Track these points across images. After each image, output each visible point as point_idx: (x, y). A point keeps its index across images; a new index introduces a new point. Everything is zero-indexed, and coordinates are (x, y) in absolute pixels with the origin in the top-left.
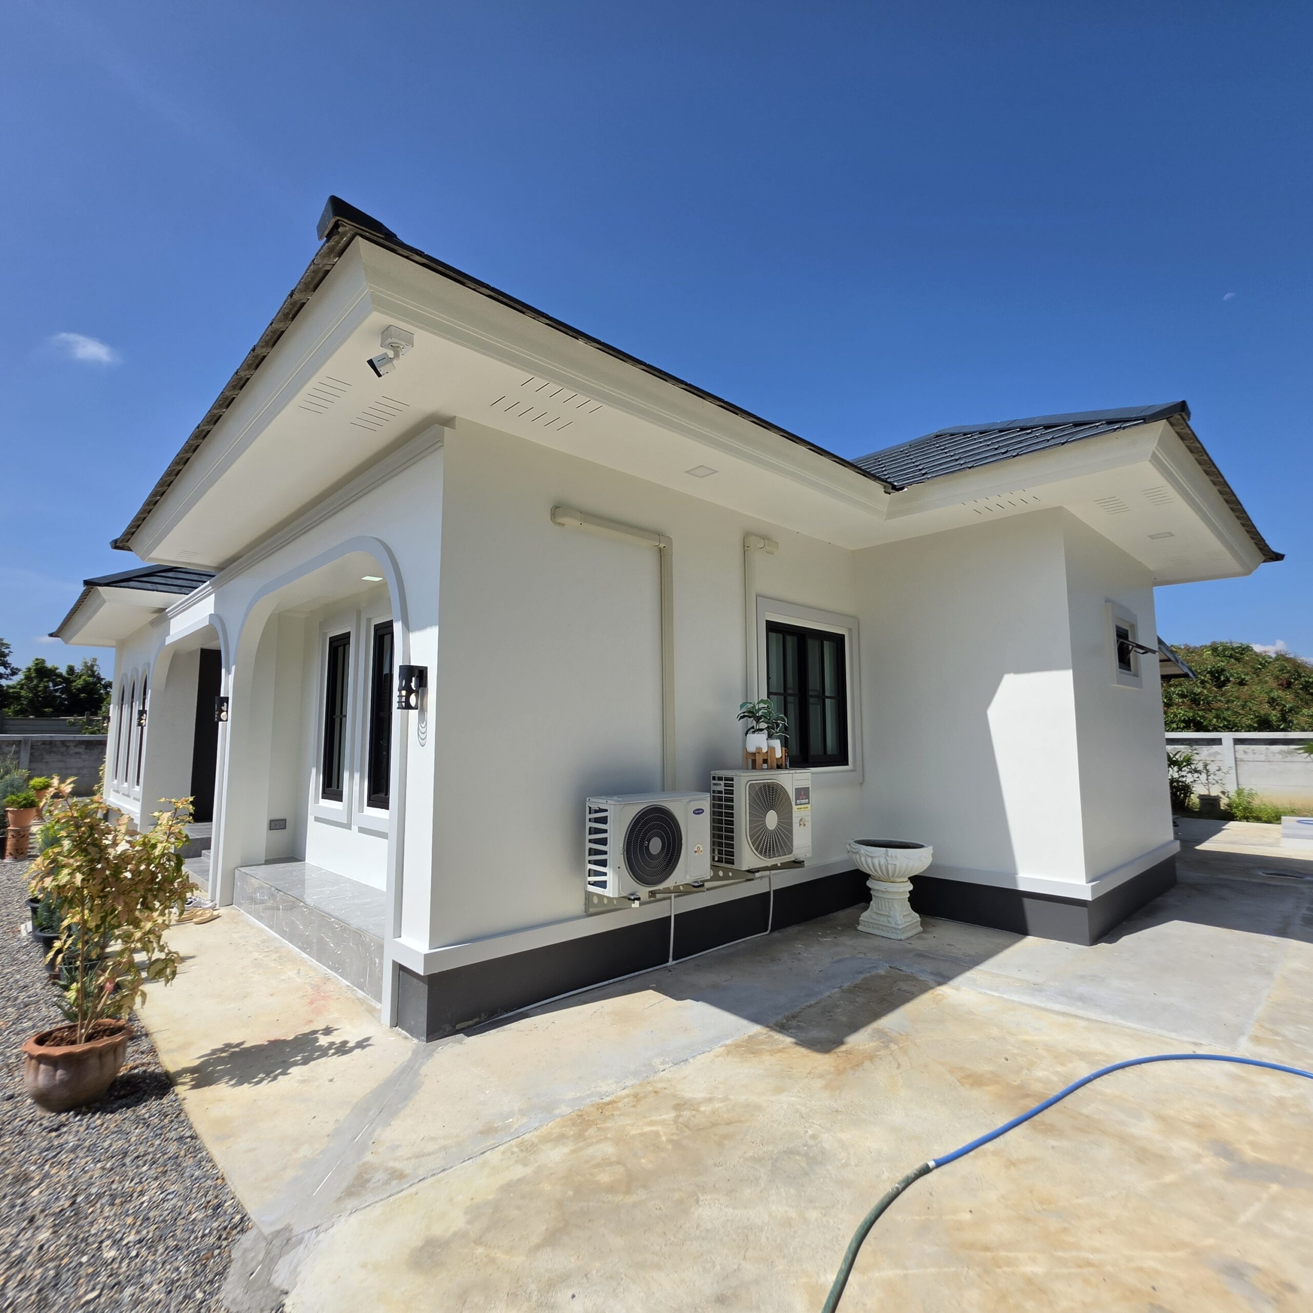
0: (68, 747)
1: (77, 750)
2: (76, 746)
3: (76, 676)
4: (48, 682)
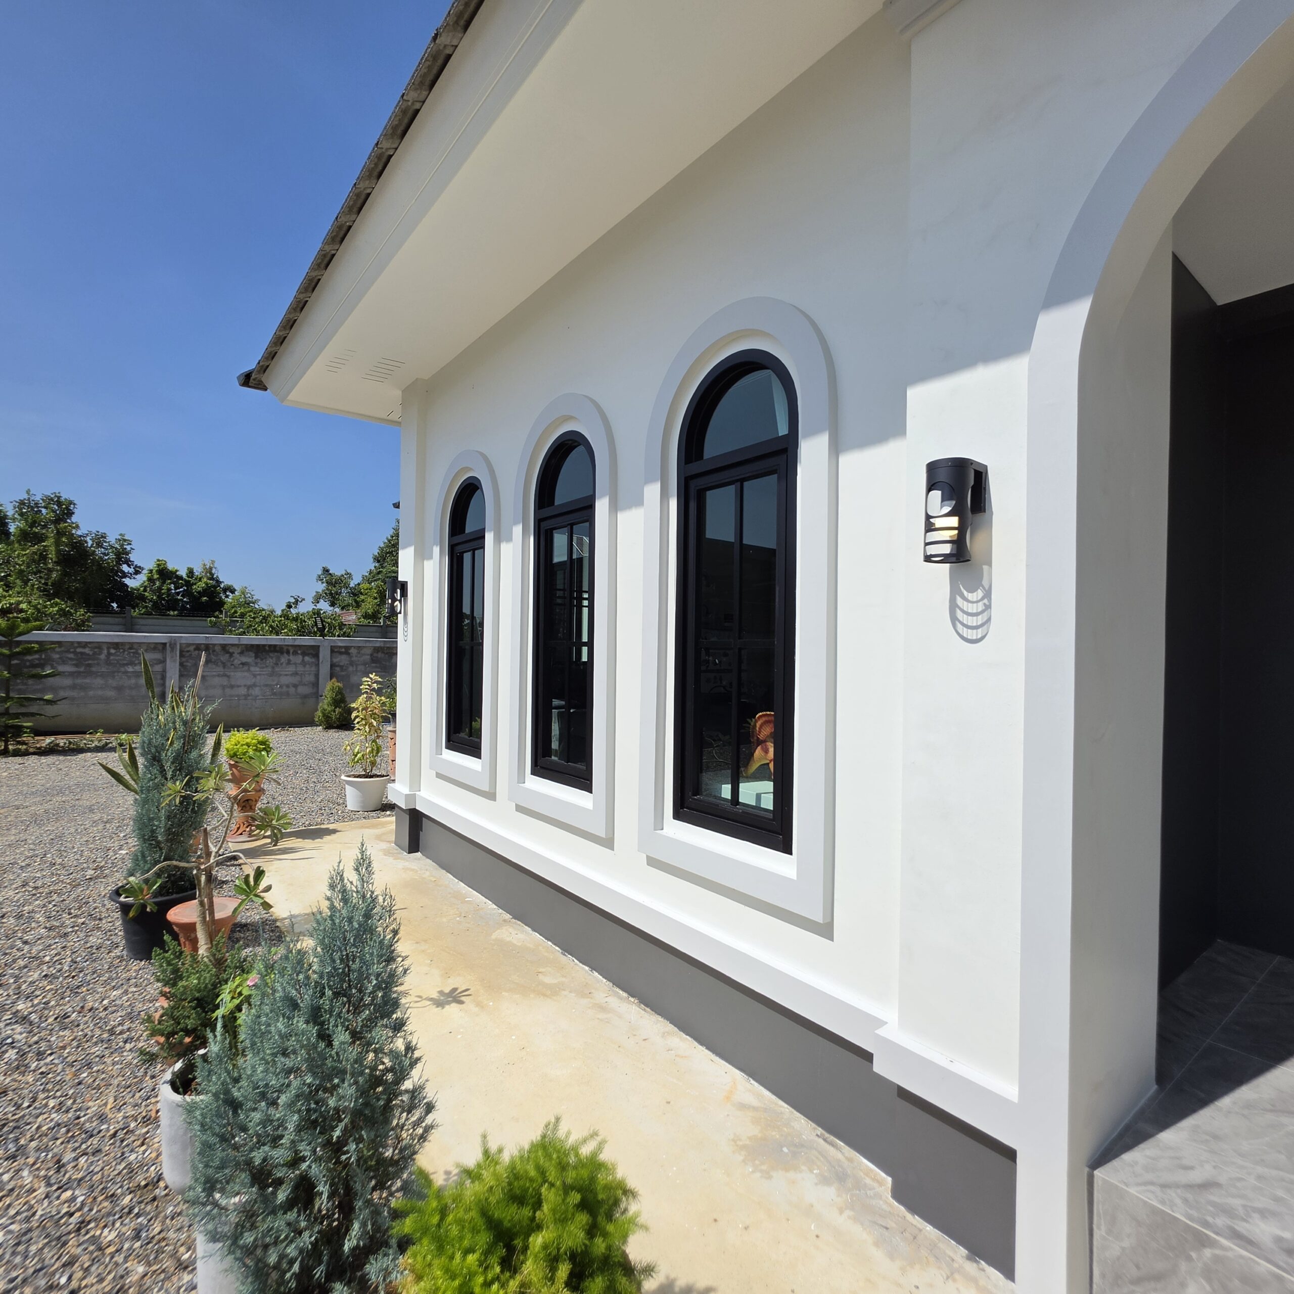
0: (231, 654)
1: (244, 659)
2: (242, 653)
3: (196, 579)
4: (171, 583)
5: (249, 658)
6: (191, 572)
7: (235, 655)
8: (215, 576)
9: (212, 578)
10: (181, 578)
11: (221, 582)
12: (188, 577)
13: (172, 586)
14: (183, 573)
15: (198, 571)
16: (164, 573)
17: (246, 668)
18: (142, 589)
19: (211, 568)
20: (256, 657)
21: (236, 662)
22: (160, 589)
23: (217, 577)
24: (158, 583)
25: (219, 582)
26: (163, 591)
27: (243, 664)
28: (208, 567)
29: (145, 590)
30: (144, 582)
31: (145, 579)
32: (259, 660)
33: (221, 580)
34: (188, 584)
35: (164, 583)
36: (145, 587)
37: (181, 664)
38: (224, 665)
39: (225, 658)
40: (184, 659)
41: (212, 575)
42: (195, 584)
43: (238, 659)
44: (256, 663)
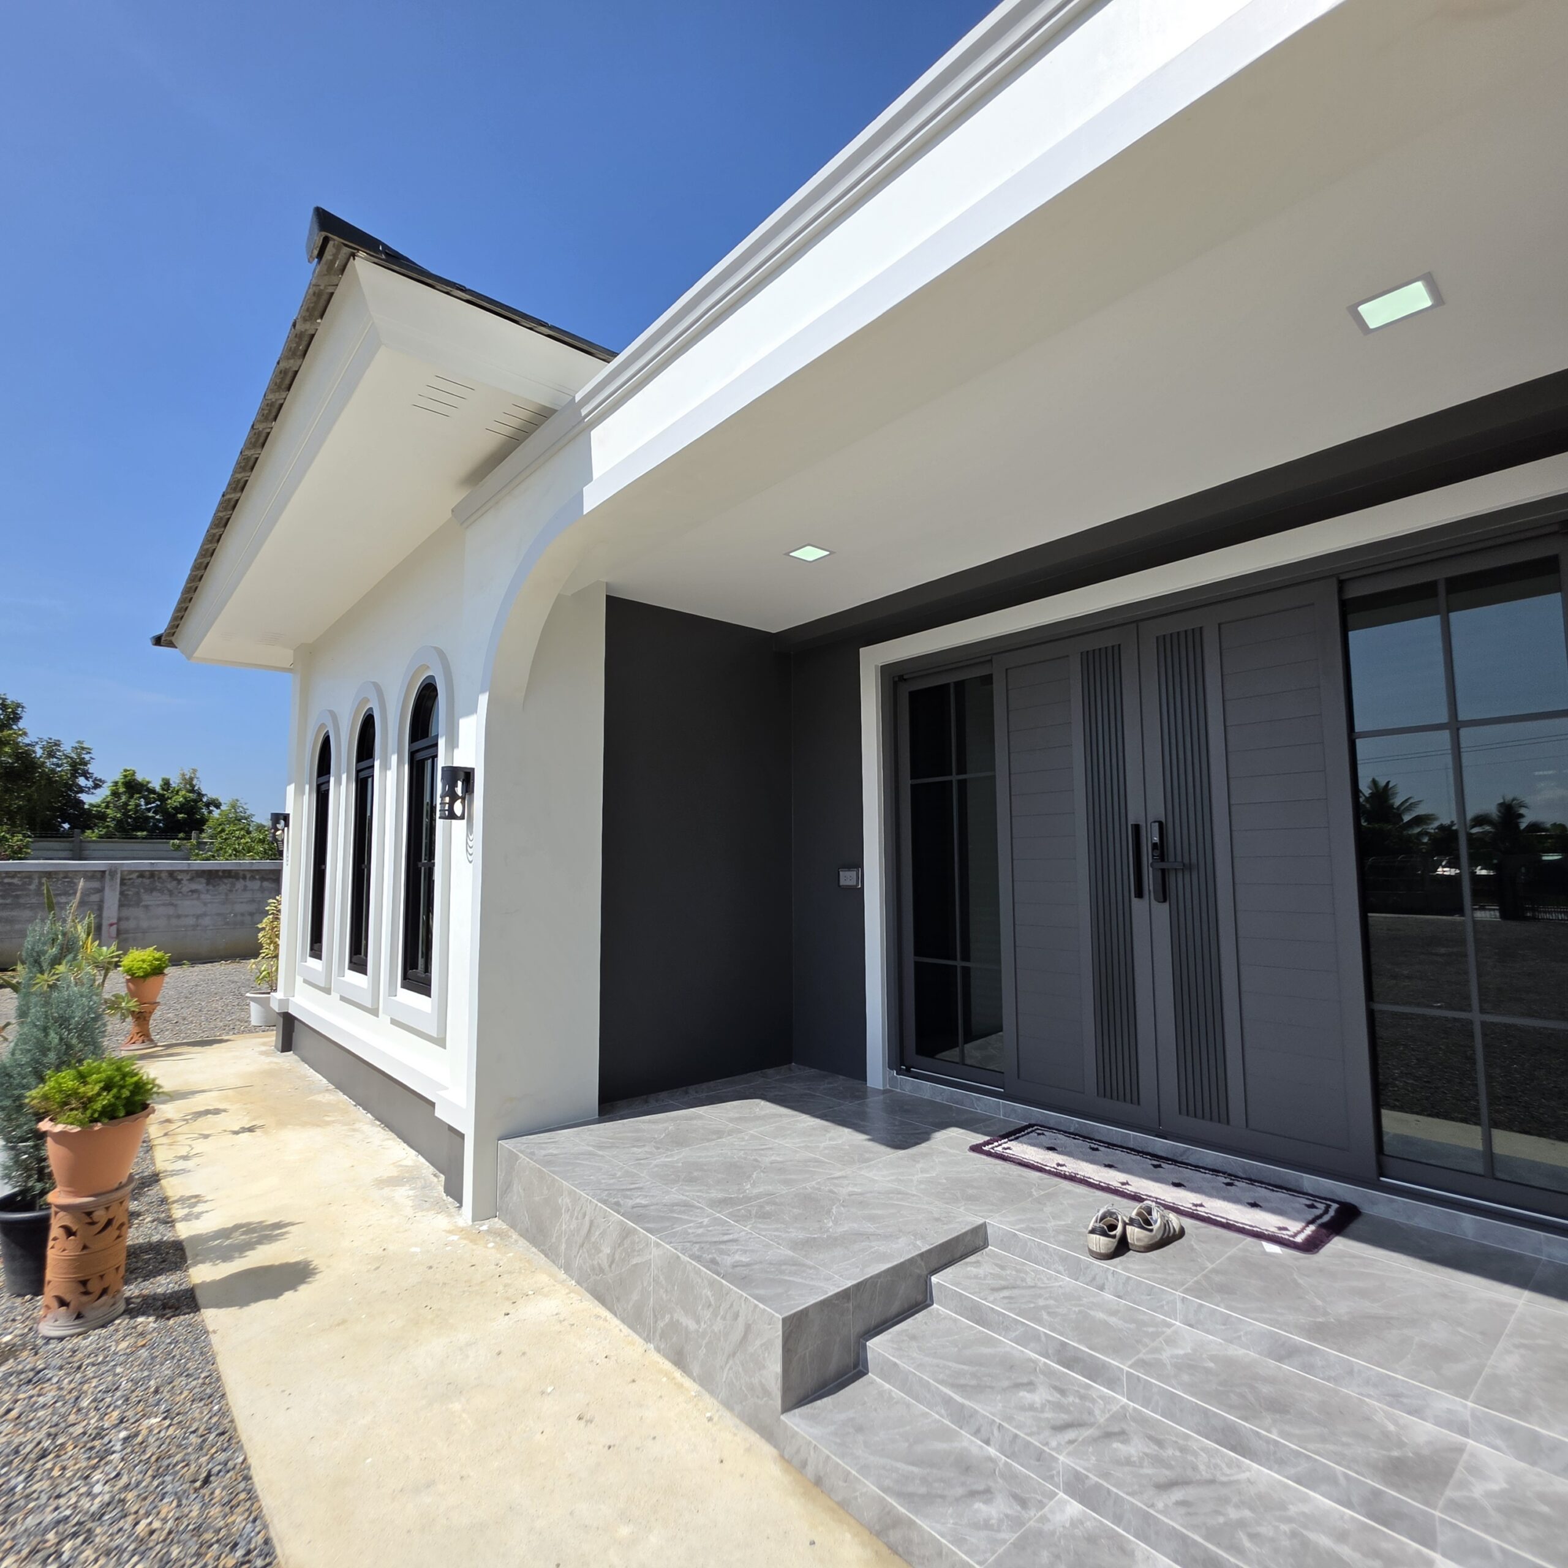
2: (192, 879)
3: (172, 792)
4: (139, 799)
5: (200, 885)
6: (166, 784)
7: (184, 882)
8: (196, 788)
9: (192, 791)
10: (153, 791)
11: (203, 795)
12: (163, 789)
13: (142, 802)
14: (156, 785)
15: (175, 782)
16: (132, 786)
17: (195, 896)
18: (104, 805)
19: (191, 779)
20: (208, 884)
21: (185, 889)
22: (126, 804)
23: (199, 788)
24: (124, 798)
25: (200, 795)
26: (129, 807)
27: (193, 891)
28: (187, 777)
29: (107, 807)
30: (107, 797)
31: (108, 793)
32: (210, 887)
33: (203, 793)
34: (162, 798)
35: (131, 797)
36: (108, 802)
37: (122, 893)
38: (171, 893)
39: (171, 885)
40: (125, 888)
41: (193, 786)
42: (171, 798)
43: (187, 886)
44: (208, 891)
